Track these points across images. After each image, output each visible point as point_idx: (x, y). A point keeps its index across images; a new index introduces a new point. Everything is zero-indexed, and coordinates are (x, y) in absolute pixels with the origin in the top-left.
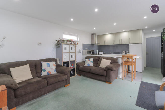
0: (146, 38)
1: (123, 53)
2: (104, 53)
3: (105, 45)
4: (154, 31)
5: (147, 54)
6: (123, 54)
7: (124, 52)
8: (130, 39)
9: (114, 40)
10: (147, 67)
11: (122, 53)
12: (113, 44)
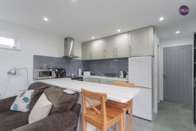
0: (164, 49)
1: (121, 75)
2: (92, 74)
3: (92, 59)
4: (178, 34)
5: (165, 77)
6: (120, 77)
7: (122, 72)
8: (131, 48)
9: (104, 50)
10: (164, 100)
11: (119, 75)
12: (104, 58)
